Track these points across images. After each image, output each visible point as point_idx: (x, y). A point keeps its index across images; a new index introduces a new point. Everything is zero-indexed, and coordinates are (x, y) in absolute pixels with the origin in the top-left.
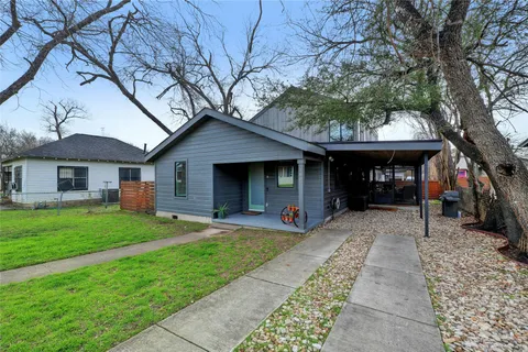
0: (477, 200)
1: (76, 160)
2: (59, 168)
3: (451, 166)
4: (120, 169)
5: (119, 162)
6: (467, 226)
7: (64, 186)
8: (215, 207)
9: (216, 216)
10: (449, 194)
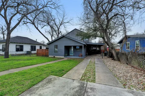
0: (110, 53)
1: (21, 43)
2: (16, 45)
3: (106, 47)
4: (31, 46)
5: (31, 44)
6: (108, 57)
7: (17, 50)
8: (65, 54)
9: (65, 56)
10: (105, 52)
